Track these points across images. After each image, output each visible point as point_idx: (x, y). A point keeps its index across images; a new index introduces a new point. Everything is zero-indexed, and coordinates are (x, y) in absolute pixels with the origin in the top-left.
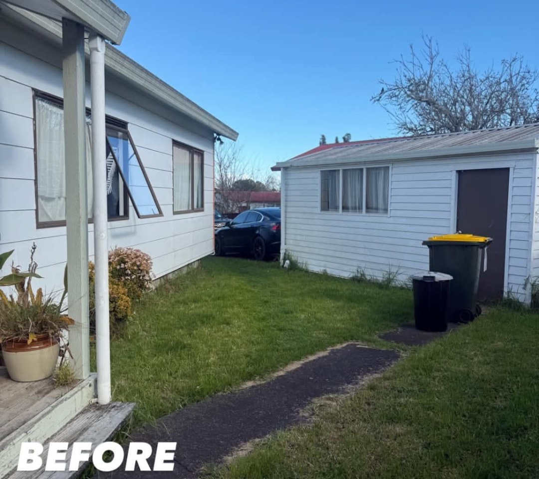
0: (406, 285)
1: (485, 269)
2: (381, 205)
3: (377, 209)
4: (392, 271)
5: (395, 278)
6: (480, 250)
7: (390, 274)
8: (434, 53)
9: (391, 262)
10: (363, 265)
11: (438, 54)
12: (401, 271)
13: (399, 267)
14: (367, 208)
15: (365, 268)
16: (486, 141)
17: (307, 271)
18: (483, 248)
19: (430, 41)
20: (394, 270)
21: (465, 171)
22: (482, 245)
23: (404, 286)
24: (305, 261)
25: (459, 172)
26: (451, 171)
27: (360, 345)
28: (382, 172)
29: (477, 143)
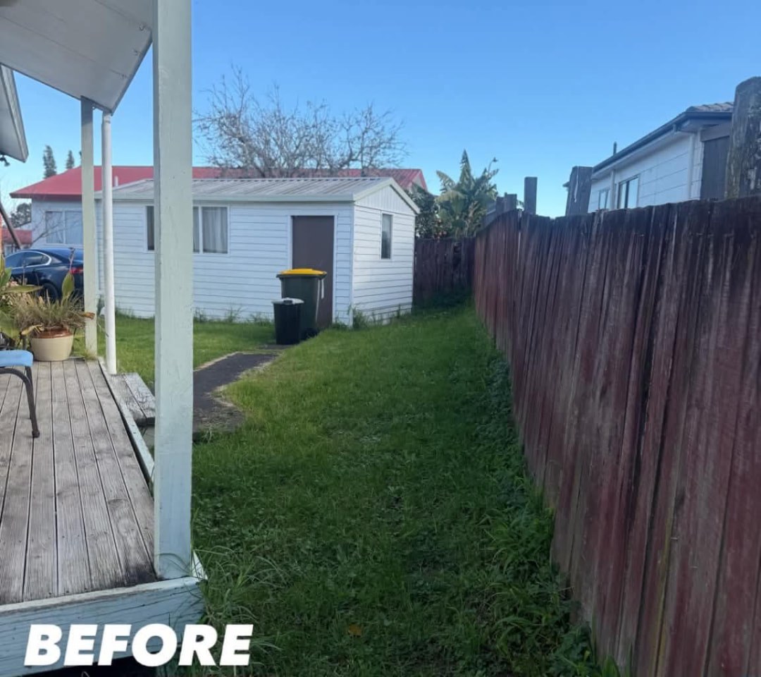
0: (248, 321)
1: (323, 296)
2: (219, 247)
3: (215, 251)
4: (234, 309)
5: (237, 316)
6: (319, 281)
7: (231, 313)
8: (245, 86)
9: (233, 300)
10: (201, 306)
11: (249, 87)
12: (243, 308)
13: (241, 305)
14: (205, 250)
15: (205, 308)
16: (313, 191)
17: (133, 318)
18: (321, 279)
19: (240, 72)
20: (235, 308)
21: (298, 217)
22: (321, 277)
23: (247, 322)
24: (128, 306)
25: (293, 217)
26: (286, 216)
27: (244, 353)
28: (219, 212)
29: (306, 192)
